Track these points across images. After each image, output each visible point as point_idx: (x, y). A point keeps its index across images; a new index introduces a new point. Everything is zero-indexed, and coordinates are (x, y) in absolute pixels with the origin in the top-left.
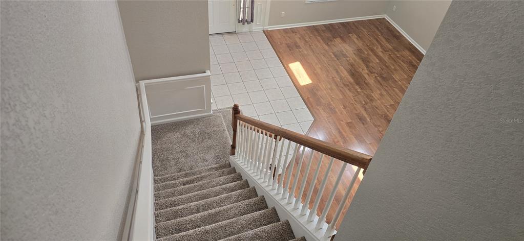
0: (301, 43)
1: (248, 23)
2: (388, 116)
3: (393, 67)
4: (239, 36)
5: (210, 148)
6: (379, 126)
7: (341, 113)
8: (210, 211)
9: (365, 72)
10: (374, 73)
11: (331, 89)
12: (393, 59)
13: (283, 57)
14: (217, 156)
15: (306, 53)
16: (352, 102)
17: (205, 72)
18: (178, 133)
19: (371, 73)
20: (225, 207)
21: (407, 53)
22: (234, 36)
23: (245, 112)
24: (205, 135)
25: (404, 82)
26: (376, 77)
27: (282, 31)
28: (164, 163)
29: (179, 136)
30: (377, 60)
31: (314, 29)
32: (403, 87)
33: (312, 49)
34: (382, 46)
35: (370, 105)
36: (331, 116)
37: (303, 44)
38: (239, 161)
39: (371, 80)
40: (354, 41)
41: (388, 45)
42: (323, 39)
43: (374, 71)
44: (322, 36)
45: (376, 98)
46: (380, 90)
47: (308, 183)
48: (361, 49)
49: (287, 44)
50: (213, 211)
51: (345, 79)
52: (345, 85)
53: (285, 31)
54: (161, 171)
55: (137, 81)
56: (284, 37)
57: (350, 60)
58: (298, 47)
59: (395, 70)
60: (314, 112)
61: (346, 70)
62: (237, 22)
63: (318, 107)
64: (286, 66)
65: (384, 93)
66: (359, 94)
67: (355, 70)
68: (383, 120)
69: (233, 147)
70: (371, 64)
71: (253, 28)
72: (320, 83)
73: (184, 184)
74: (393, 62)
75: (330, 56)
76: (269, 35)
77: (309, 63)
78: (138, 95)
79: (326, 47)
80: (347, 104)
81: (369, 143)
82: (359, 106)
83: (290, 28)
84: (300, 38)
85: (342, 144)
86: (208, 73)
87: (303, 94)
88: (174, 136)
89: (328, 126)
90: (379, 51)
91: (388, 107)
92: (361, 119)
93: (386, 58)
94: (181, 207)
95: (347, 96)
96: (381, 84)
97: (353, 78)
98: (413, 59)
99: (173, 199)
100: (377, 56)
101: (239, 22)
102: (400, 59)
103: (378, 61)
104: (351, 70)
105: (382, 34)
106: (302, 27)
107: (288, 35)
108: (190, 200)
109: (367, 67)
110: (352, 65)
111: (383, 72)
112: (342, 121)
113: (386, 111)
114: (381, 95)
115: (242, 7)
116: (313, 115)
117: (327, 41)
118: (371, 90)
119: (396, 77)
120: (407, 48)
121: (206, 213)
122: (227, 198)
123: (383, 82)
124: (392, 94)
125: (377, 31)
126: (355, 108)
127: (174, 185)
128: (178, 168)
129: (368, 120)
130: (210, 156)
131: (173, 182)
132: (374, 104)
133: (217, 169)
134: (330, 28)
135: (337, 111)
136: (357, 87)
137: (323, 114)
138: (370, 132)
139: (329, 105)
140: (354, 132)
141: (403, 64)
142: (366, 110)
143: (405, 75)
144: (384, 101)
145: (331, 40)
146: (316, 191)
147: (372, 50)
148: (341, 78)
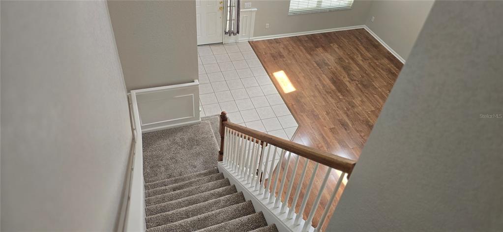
0: (285, 53)
1: (234, 34)
2: (369, 122)
3: (373, 75)
4: (226, 47)
5: (199, 154)
6: (361, 131)
7: (324, 119)
8: (199, 216)
9: (346, 80)
10: (355, 80)
11: (314, 96)
12: (372, 67)
13: (268, 67)
14: (205, 162)
15: (289, 62)
16: (334, 108)
17: (193, 82)
18: (168, 141)
19: (352, 80)
20: (213, 212)
21: (385, 61)
22: (221, 46)
23: (232, 119)
24: (193, 142)
25: (384, 89)
26: (357, 84)
27: (266, 42)
28: (155, 169)
29: (169, 143)
30: (358, 68)
31: (297, 40)
32: (383, 93)
33: (295, 59)
34: (362, 55)
35: (352, 111)
36: (314, 122)
37: (286, 54)
38: (227, 166)
39: (352, 87)
40: (335, 51)
41: (368, 54)
42: (306, 49)
43: (355, 78)
44: (305, 46)
45: (357, 105)
46: (361, 97)
47: (294, 188)
48: (342, 58)
49: (271, 54)
50: (203, 216)
51: (327, 86)
52: (327, 92)
53: (270, 41)
54: (151, 177)
55: (129, 91)
56: (269, 47)
57: (332, 68)
58: (281, 56)
59: (375, 77)
60: (298, 118)
61: (328, 78)
62: (224, 33)
63: (302, 114)
64: (270, 74)
65: (365, 99)
66: (341, 101)
67: (337, 78)
68: (364, 126)
69: (221, 153)
70: (352, 72)
71: (239, 39)
72: (303, 90)
73: (174, 190)
74: (372, 70)
75: (313, 65)
76: (254, 45)
77: (292, 71)
78: (129, 104)
79: (309, 57)
80: (330, 111)
81: (351, 148)
82: (341, 112)
83: (274, 39)
84: (283, 48)
85: (325, 149)
86: (196, 82)
87: (287, 102)
88: (165, 143)
89: (312, 132)
90: (359, 59)
91: (369, 113)
92: (344, 125)
93: (366, 66)
94: (170, 213)
95: (330, 102)
96: (362, 91)
97: (335, 86)
98: (391, 66)
99: (163, 204)
100: (358, 65)
101: (226, 33)
102: (379, 67)
103: (359, 70)
104: (333, 78)
105: (362, 44)
106: (285, 38)
107: (273, 45)
108: (180, 205)
109: (348, 75)
110: (334, 73)
111: (363, 80)
112: (325, 127)
113: (367, 117)
114: (362, 101)
115: (228, 19)
116: (297, 122)
117: (309, 51)
118: (353, 97)
119: (376, 84)
120: (386, 57)
121: (195, 218)
122: (216, 203)
123: (363, 89)
124: (373, 101)
125: (357, 41)
126: (337, 115)
127: (165, 191)
128: (168, 174)
129: (350, 125)
130: (199, 163)
131: (164, 188)
132: (356, 110)
133: (205, 175)
134: (312, 38)
135: (320, 117)
136: (339, 94)
137: (308, 121)
138: (352, 137)
139: (313, 111)
140: (337, 137)
141: (382, 71)
142: (348, 116)
143: (384, 82)
144: (364, 107)
145: (313, 50)
146: (302, 196)
147: (353, 59)
148: (324, 86)
